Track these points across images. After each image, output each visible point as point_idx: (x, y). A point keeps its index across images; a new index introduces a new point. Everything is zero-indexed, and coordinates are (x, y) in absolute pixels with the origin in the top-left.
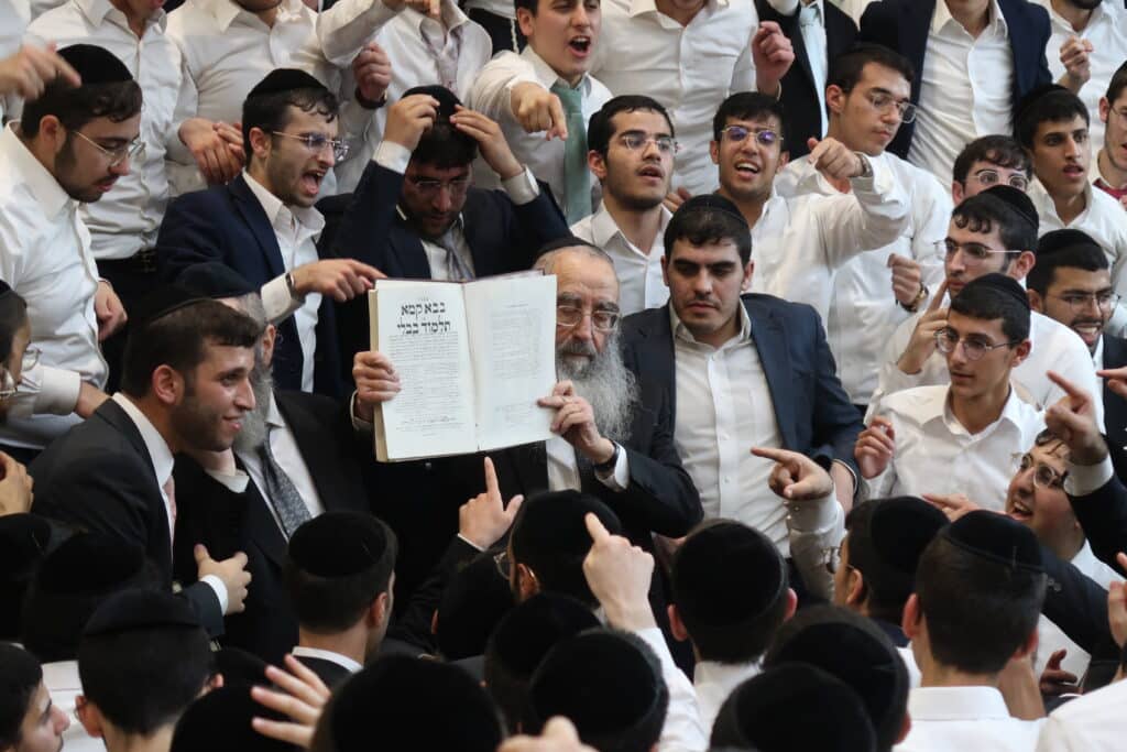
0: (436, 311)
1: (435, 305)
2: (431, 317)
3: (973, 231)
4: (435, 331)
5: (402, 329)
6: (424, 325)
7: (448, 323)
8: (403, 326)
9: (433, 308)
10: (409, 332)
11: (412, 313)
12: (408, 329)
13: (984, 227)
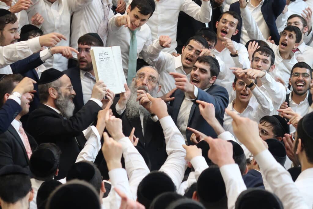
0: (106, 55)
1: (106, 53)
2: (105, 56)
3: (265, 56)
4: (107, 60)
5: (100, 60)
6: (104, 58)
7: (109, 58)
8: (100, 59)
9: (105, 54)
10: (102, 60)
11: (101, 55)
12: (101, 60)
13: (268, 55)
